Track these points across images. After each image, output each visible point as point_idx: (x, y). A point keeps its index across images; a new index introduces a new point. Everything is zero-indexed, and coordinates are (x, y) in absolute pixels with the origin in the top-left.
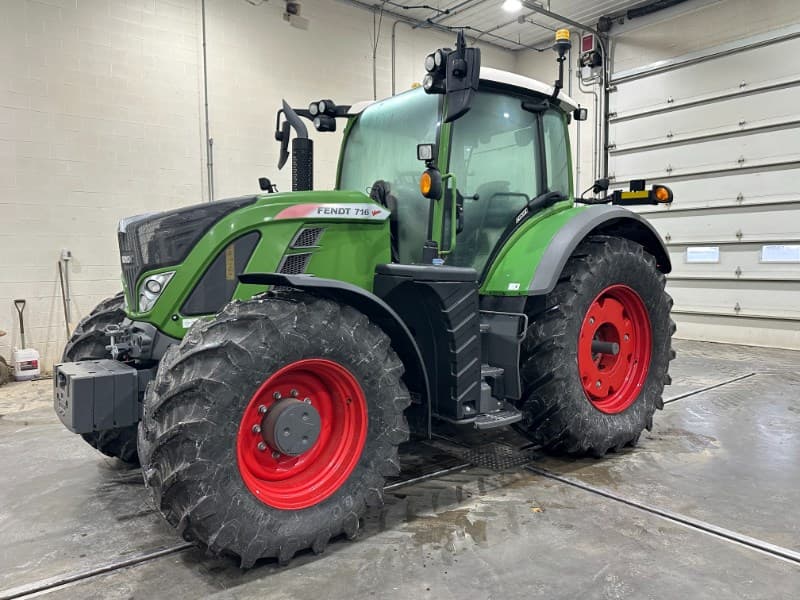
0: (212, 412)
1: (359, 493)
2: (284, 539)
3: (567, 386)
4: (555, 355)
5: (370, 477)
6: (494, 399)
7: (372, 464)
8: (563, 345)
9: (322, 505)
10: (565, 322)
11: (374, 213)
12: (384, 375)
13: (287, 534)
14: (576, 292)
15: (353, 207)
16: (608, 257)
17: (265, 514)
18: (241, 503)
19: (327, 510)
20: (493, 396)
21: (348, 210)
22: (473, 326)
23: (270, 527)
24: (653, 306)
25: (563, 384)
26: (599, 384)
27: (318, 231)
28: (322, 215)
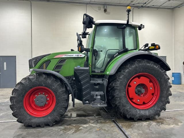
0: (17, 95)
1: (52, 116)
2: (32, 123)
3: (120, 99)
4: (116, 91)
5: (55, 114)
6: (101, 101)
7: (56, 111)
8: (118, 88)
9: (43, 117)
10: (119, 82)
11: (80, 56)
12: (59, 91)
13: (33, 121)
14: (123, 74)
15: (74, 54)
16: (137, 65)
17: (29, 117)
18: (24, 113)
19: (44, 118)
20: (101, 100)
21: (73, 55)
22: (88, 82)
23: (30, 119)
24: (160, 79)
25: (119, 99)
26: (139, 100)
27: (65, 60)
28: (66, 57)
